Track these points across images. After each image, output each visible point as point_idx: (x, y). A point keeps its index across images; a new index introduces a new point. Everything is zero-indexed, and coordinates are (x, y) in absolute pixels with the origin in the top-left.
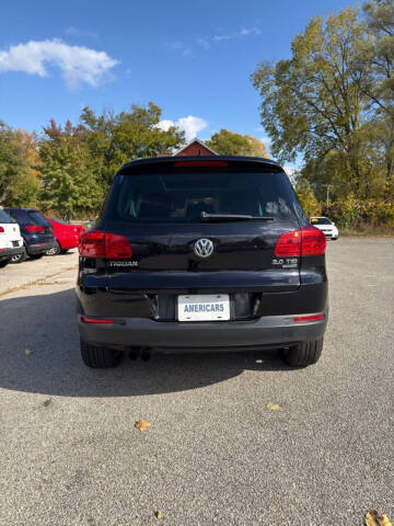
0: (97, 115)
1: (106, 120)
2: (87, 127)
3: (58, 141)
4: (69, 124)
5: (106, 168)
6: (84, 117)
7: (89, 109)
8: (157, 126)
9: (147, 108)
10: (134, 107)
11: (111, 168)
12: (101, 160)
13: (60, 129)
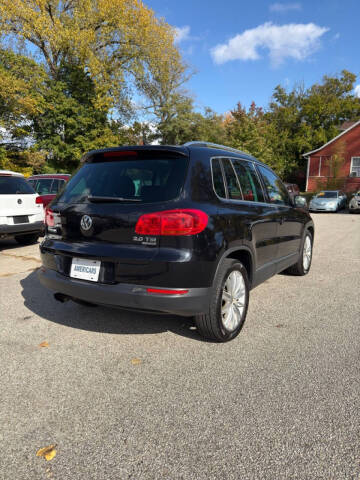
0: (288, 92)
1: (296, 95)
2: (279, 104)
3: (243, 121)
4: (253, 105)
5: (290, 141)
6: (276, 96)
7: (281, 87)
8: (350, 93)
9: (340, 77)
10: (325, 78)
11: (295, 141)
12: (286, 133)
13: (244, 111)
